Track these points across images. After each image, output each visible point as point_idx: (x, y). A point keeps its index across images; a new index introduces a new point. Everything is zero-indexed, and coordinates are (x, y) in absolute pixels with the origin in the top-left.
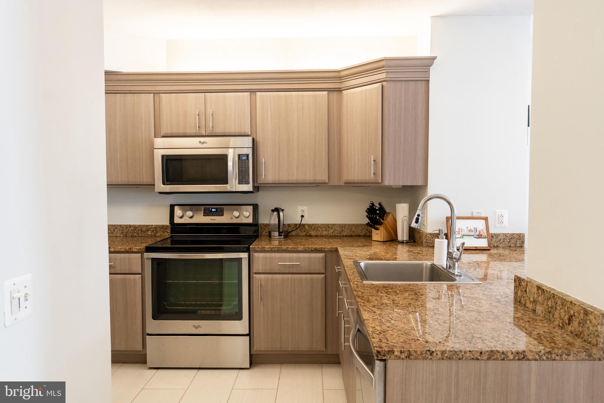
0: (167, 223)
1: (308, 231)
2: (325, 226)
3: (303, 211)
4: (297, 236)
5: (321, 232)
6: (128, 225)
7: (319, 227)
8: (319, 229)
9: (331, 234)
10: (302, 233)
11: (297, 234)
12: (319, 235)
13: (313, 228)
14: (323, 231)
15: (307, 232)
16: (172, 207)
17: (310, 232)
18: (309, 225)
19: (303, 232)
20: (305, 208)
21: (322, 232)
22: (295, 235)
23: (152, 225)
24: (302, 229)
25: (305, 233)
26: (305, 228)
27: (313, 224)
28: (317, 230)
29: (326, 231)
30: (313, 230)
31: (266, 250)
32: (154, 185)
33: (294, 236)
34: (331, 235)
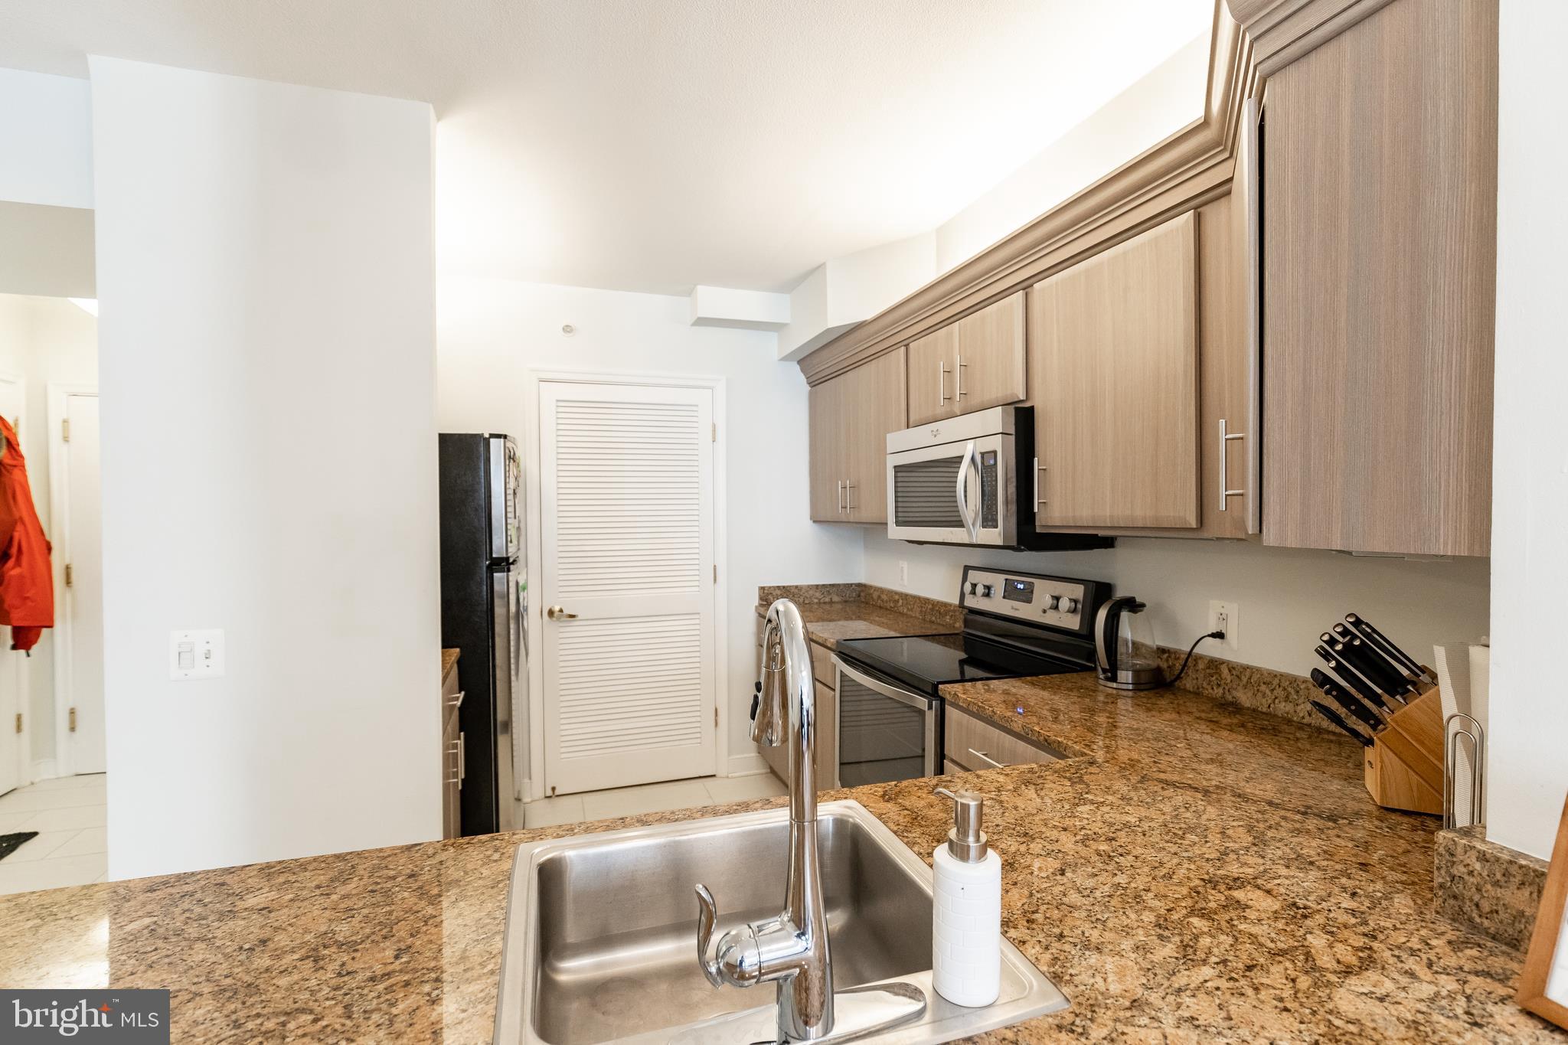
0: (956, 602)
1: (1229, 686)
2: (1285, 684)
3: (1222, 618)
4: (1197, 694)
5: (1269, 701)
6: (896, 593)
7: (1264, 683)
8: (1263, 688)
9: (1303, 718)
10: (1213, 689)
11: (1198, 688)
12: (1264, 710)
13: (1245, 680)
14: (1276, 698)
15: (1227, 688)
16: (967, 569)
17: (1235, 693)
18: (1232, 667)
19: (1215, 688)
20: (1232, 609)
21: (1274, 703)
22: (1191, 690)
23: (951, 605)
24: (1212, 677)
25: (1221, 691)
26: (1220, 676)
27: (1246, 668)
28: (1258, 690)
29: (1285, 701)
30: (1245, 687)
31: (961, 704)
32: (886, 524)
33: (1190, 692)
34: (1305, 721)
